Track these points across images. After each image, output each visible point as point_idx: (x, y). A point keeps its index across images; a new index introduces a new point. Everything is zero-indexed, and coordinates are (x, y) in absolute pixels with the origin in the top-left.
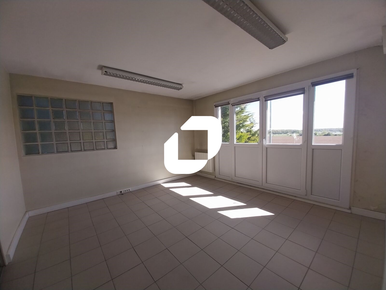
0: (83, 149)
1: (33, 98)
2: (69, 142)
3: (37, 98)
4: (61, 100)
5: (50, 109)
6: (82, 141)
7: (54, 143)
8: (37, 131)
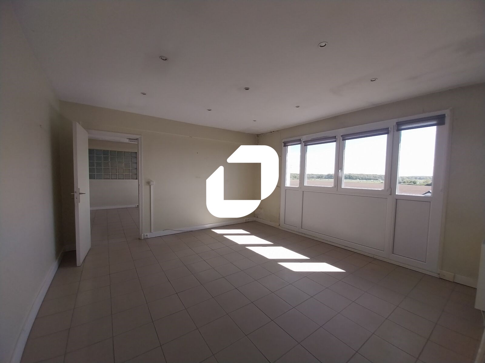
0: (118, 178)
1: (95, 150)
2: (110, 173)
3: (97, 150)
4: (108, 151)
5: (102, 156)
6: (117, 174)
7: (103, 173)
8: (95, 167)
